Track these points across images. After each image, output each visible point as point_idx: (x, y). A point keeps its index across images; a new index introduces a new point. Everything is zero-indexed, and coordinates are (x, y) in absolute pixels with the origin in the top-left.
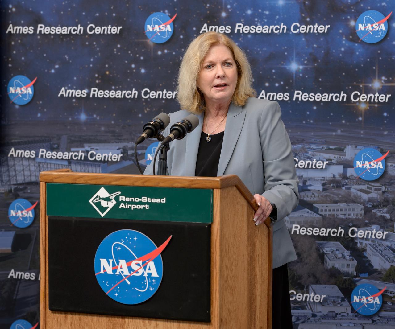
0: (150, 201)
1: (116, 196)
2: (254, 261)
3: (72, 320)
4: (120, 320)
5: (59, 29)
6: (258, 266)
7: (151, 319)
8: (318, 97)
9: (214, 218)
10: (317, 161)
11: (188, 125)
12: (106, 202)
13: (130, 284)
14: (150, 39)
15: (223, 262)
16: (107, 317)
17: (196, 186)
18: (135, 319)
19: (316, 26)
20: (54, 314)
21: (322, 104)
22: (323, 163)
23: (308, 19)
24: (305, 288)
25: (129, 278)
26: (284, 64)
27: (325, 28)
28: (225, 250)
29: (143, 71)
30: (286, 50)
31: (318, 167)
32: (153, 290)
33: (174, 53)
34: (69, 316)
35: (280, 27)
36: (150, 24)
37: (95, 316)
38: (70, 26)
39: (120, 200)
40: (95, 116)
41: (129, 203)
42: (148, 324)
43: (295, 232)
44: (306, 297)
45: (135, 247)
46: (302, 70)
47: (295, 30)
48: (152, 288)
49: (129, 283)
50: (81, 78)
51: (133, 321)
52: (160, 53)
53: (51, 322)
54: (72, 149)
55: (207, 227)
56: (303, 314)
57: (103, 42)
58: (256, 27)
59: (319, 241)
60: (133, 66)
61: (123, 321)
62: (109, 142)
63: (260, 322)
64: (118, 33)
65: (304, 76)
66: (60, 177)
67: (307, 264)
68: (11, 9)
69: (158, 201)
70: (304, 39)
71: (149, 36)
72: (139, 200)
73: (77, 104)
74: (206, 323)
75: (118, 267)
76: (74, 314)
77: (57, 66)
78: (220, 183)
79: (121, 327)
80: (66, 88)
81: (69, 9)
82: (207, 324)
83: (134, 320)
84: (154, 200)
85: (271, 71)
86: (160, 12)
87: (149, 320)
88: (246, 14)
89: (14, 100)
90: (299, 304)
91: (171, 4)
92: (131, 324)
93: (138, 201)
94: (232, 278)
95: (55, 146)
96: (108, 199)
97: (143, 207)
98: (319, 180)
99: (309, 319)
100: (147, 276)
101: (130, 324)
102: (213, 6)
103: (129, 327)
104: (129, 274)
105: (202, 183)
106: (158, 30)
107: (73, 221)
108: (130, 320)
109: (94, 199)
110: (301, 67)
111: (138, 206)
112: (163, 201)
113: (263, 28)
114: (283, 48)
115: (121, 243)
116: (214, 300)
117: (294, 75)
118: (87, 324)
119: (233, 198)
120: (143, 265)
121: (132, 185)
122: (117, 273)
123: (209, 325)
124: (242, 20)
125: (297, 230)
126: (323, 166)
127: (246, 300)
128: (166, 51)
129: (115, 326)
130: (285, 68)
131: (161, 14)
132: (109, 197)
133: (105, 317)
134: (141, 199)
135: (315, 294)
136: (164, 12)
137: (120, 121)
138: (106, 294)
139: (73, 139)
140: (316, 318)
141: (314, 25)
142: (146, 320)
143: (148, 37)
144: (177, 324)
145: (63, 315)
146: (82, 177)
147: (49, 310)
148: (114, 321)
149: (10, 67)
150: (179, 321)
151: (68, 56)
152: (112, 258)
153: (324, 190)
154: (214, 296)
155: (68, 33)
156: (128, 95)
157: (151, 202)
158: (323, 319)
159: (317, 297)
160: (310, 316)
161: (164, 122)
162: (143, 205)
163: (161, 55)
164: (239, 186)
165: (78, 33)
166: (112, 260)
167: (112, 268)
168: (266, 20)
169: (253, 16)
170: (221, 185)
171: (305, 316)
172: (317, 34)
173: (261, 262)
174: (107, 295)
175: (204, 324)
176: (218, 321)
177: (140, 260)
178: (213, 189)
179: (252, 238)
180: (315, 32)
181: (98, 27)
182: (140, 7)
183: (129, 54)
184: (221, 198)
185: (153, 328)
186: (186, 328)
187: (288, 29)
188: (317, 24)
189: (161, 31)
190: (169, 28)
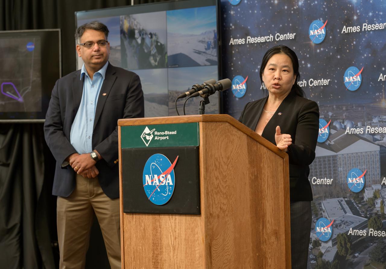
1: (153, 132)
2: (261, 179)
3: (136, 219)
5: (259, 39)
9: (200, 142)
12: (149, 136)
13: (160, 191)
14: (312, 41)
18: (165, 215)
20: (127, 215)
25: (159, 187)
29: (309, 65)
32: (170, 194)
33: (327, 50)
36: (312, 30)
37: (146, 215)
38: (265, 36)
39: (155, 134)
41: (159, 136)
42: (171, 219)
45: (161, 165)
52: (318, 51)
53: (126, 221)
55: (195, 148)
58: (375, 25)
60: (303, 62)
61: (159, 217)
64: (293, 38)
66: (127, 121)
68: (231, 27)
69: (173, 133)
71: (311, 38)
72: (164, 133)
75: (154, 180)
76: (136, 214)
78: (202, 117)
79: (159, 221)
81: (265, 24)
86: (317, 19)
87: (172, 215)
88: (368, 16)
89: (235, 94)
91: (324, 13)
92: (163, 219)
94: (226, 187)
96: (149, 134)
97: (166, 138)
100: (167, 184)
102: (349, 12)
103: (162, 222)
104: (159, 184)
105: (193, 118)
106: (317, 33)
108: (162, 216)
109: (143, 135)
111: (163, 137)
112: (175, 133)
113: (379, 26)
115: (155, 163)
118: (143, 221)
120: (165, 177)
121: (160, 123)
123: (200, 216)
124: (366, 21)
128: (322, 49)
129: (156, 221)
131: (318, 21)
133: (150, 215)
136: (320, 20)
138: (149, 199)
142: (170, 215)
143: (311, 39)
144: (185, 217)
146: (137, 121)
148: (155, 218)
149: (232, 70)
152: (151, 174)
155: (265, 41)
157: (170, 134)
162: (166, 136)
165: (270, 40)
167: (151, 181)
168: (381, 19)
169: (373, 17)
170: (203, 120)
173: (273, 182)
175: (198, 216)
176: (204, 213)
177: (164, 174)
178: (199, 122)
181: (282, 35)
182: (305, 17)
183: (301, 54)
184: (203, 128)
185: (174, 221)
186: (190, 220)
189: (319, 34)
190: (323, 31)
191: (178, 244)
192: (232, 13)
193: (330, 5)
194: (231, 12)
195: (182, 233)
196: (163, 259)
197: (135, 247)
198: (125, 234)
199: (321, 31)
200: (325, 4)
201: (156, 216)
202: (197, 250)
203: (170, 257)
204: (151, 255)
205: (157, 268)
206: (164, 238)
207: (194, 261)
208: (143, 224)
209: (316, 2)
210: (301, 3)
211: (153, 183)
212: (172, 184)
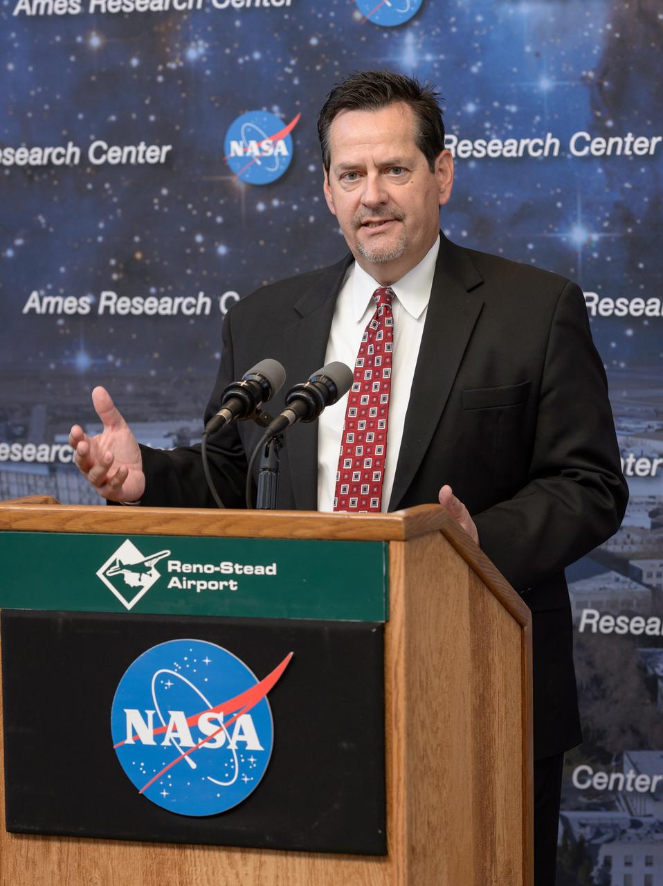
0: (241, 572)
1: (160, 560)
2: (489, 706)
3: (61, 854)
4: (173, 853)
5: (22, 153)
6: (497, 718)
7: (247, 849)
8: (637, 307)
9: (392, 609)
10: (637, 458)
11: (327, 388)
12: (137, 575)
13: (197, 768)
14: (239, 174)
15: (414, 712)
16: (143, 846)
17: (348, 534)
18: (209, 850)
19: (629, 138)
20: (19, 841)
21: (646, 323)
22: (652, 463)
23: (610, 123)
24: (614, 758)
25: (194, 754)
26: (556, 229)
27: (650, 144)
28: (418, 684)
29: (222, 250)
30: (559, 197)
31: (639, 473)
32: (250, 781)
33: (295, 207)
34: (55, 845)
35: (545, 142)
36: (238, 139)
37: (115, 844)
38: (49, 146)
39: (170, 570)
40: (110, 358)
41: (191, 576)
42: (240, 863)
43: (589, 626)
44: (617, 781)
45: (206, 680)
46: (598, 243)
47: (579, 148)
48: (248, 777)
49: (193, 765)
50: (75, 268)
51: (203, 855)
52: (261, 207)
53: (11, 859)
54: (59, 438)
55: (374, 630)
56: (610, 822)
57: (126, 184)
58: (487, 143)
59: (645, 647)
60: (199, 238)
61: (181, 855)
62: (145, 420)
63: (504, 849)
64: (162, 160)
65: (602, 257)
66: (28, 516)
67: (616, 702)
69: (260, 570)
70: (600, 171)
71: (235, 167)
72: (213, 569)
73: (68, 331)
74: (377, 857)
75: (166, 729)
76: (65, 841)
77: (19, 242)
78: (403, 526)
79: (177, 868)
80: (42, 292)
81: (47, 107)
82: (379, 861)
83: (207, 853)
84: (248, 570)
85: (525, 247)
86: (260, 109)
87: (242, 852)
90: (601, 797)
91: (286, 91)
92: (200, 862)
93: (212, 571)
94: (437, 749)
95: (18, 431)
96: (140, 569)
97: (224, 585)
98: (642, 503)
99: (624, 832)
100: (236, 748)
101: (197, 863)
103: (196, 870)
104: (193, 745)
105: (361, 527)
106: (257, 153)
107: (60, 620)
108: (197, 852)
109: (109, 569)
110: (595, 237)
111: (211, 583)
112: (271, 570)
113: (504, 146)
114: (552, 192)
115: (174, 671)
116: (395, 805)
117: (580, 257)
118: (96, 864)
119: (436, 560)
120: (226, 723)
121: (196, 533)
122: (166, 743)
123: (385, 861)
124: (454, 127)
125: (593, 622)
126: (651, 470)
127: (471, 801)
128: (276, 203)
129: (163, 868)
130: (558, 240)
131: (262, 115)
132: (142, 564)
133: (139, 846)
134: (219, 566)
135: (638, 773)
136: (270, 110)
137: (171, 369)
138: (140, 793)
139: (59, 412)
140: (641, 831)
141: (623, 136)
142: (235, 851)
143: (233, 169)
144: (307, 861)
145: (39, 844)
146: (79, 516)
147: (5, 829)
148: (161, 856)
150: (312, 854)
151: (44, 217)
152: (153, 708)
153: (655, 526)
154: (394, 794)
155: (45, 161)
156: (188, 308)
157: (243, 573)
158: (657, 832)
159: (643, 780)
160: (625, 825)
161: (270, 382)
162: (223, 581)
163: (264, 212)
164: (450, 532)
165: (68, 162)
166: (154, 712)
167: (154, 732)
168: (510, 127)
169: (480, 116)
170: (407, 531)
171: (614, 826)
172: (631, 158)
173: (506, 707)
174: (142, 794)
175: (373, 861)
176: (406, 852)
177: (219, 712)
178: (388, 541)
179: (483, 652)
180: (628, 152)
181: (116, 148)
182: (213, 98)
183: (190, 211)
184: (406, 563)
185: (251, 872)
186: (331, 870)
187: (564, 147)
188: (630, 135)
189: (265, 154)
190: (283, 148)
193: (312, 67)
199: (274, 145)
200: (293, 62)
208: (96, 875)
209: (257, 56)
210: (195, 52)
211: (163, 739)
212: (261, 749)
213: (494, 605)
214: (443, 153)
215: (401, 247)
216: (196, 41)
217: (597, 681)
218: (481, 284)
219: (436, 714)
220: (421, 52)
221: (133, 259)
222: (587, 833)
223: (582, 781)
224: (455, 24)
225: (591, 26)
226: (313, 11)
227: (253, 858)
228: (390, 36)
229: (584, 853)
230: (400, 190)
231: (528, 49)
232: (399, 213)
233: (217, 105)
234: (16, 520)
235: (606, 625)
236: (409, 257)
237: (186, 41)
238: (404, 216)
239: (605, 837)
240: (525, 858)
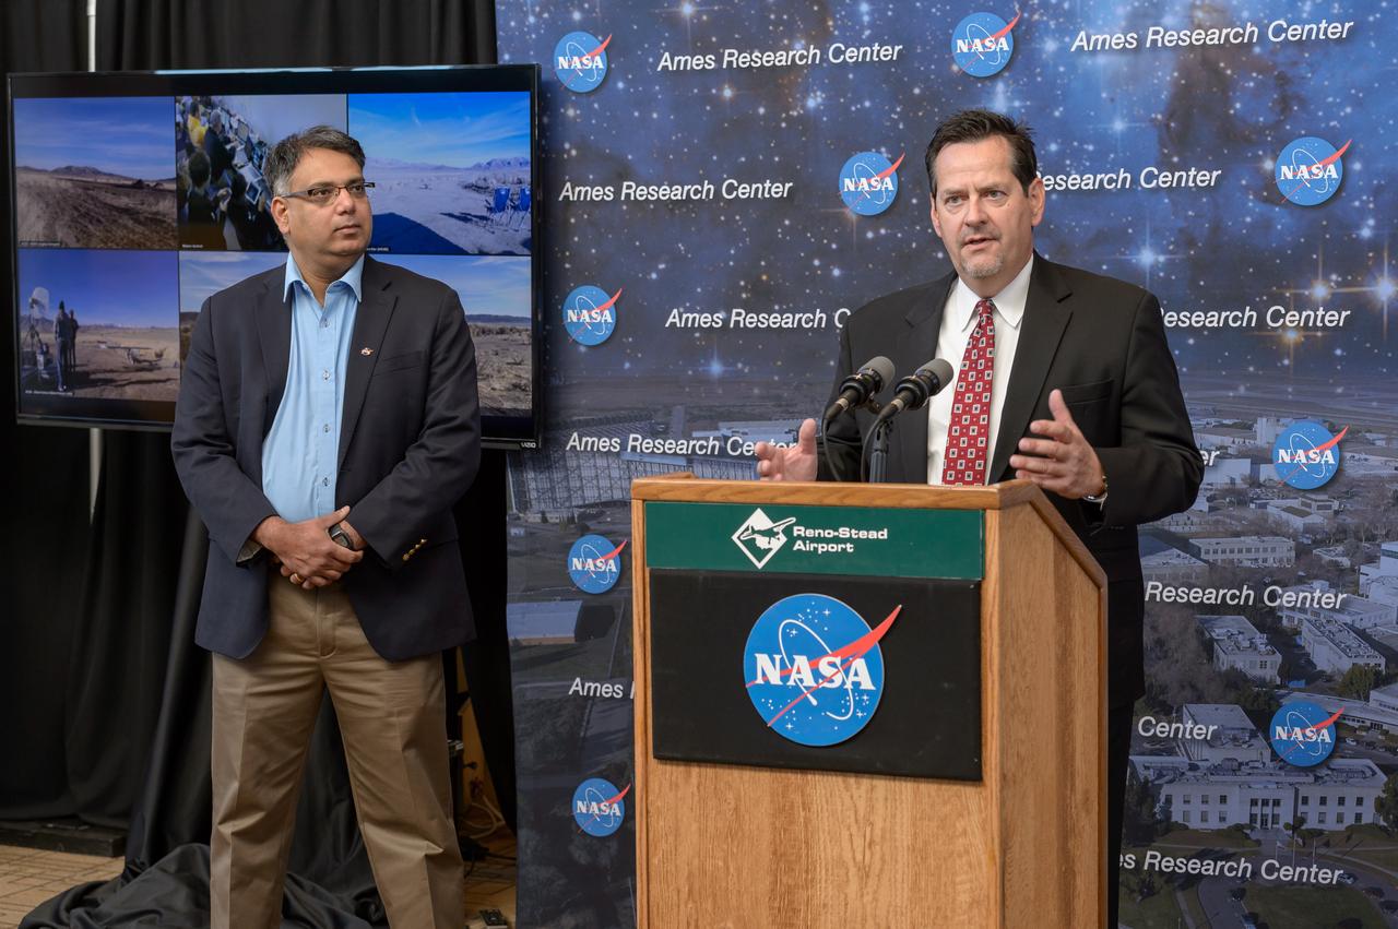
0: (856, 536)
1: (787, 526)
2: (1070, 655)
3: (700, 778)
4: (797, 778)
5: (665, 190)
6: (1077, 666)
7: (861, 775)
8: (1198, 319)
9: (988, 568)
11: (931, 381)
12: (767, 539)
13: (818, 705)
14: (851, 207)
15: (1006, 658)
16: (771, 771)
17: (949, 504)
18: (828, 775)
19: (1193, 172)
20: (665, 766)
21: (1206, 333)
22: (1209, 454)
23: (1175, 159)
24: (1175, 710)
25: (816, 692)
26: (1127, 252)
27: (1211, 177)
28: (1009, 634)
29: (836, 272)
30: (1130, 225)
32: (864, 716)
33: (900, 235)
34: (695, 770)
35: (1118, 176)
36: (851, 177)
37: (747, 770)
38: (688, 184)
39: (795, 535)
40: (740, 365)
41: (813, 540)
42: (855, 786)
44: (1177, 729)
45: (826, 629)
46: (1163, 264)
47: (1148, 181)
48: (862, 713)
49: (814, 702)
50: (710, 289)
51: (823, 779)
52: (870, 235)
53: (658, 783)
54: (695, 434)
55: (972, 586)
56: (1171, 765)
57: (754, 216)
58: (1068, 178)
59: (1203, 614)
60: (816, 263)
61: (803, 780)
62: (770, 419)
63: (1082, 780)
64: (785, 195)
65: (1167, 276)
66: (672, 488)
67: (1177, 661)
68: (568, 152)
69: (873, 535)
70: (1166, 201)
71: (847, 200)
72: (833, 534)
73: (703, 342)
74: (973, 783)
75: (791, 671)
76: (704, 767)
77: (662, 266)
78: (998, 496)
79: (800, 791)
80: (681, 310)
81: (686, 150)
82: (975, 786)
84: (863, 534)
85: (1101, 266)
86: (870, 151)
87: (856, 777)
88: (1046, 151)
89: (575, 334)
90: (1163, 743)
91: (892, 134)
93: (831, 536)
94: (1025, 691)
95: (660, 428)
96: (770, 533)
97: (842, 548)
99: (1183, 774)
100: (852, 687)
101: (818, 786)
103: (816, 793)
104: (815, 685)
105: (961, 497)
106: (867, 188)
107: (701, 577)
108: (817, 777)
109: (742, 533)
110: (1162, 258)
111: (830, 545)
112: (882, 535)
113: (1082, 180)
114: (1124, 220)
115: (798, 621)
116: (989, 737)
117: (1148, 276)
118: (730, 786)
119: (1026, 528)
120: (843, 666)
121: (818, 503)
122: (791, 683)
123: (980, 786)
125: (1158, 592)
127: (1054, 737)
128: (883, 231)
129: (788, 791)
130: (1129, 261)
131: (872, 156)
132: (771, 529)
133: (767, 771)
134: (838, 531)
135: (1196, 723)
136: (878, 152)
137: (791, 375)
138: (769, 726)
139: (696, 412)
140: (1198, 773)
141: (1187, 170)
142: (850, 776)
143: (846, 203)
144: (913, 785)
145: (682, 769)
146: (717, 489)
147: (653, 757)
148: (786, 781)
149: (567, 270)
150: (917, 779)
151: (683, 245)
152: (780, 653)
153: (1209, 510)
154: (989, 728)
155: (684, 197)
156: (807, 323)
157: (859, 537)
158: (1212, 774)
159: (1200, 729)
160: (1185, 768)
161: (882, 376)
162: (841, 544)
163: (873, 239)
164: (1037, 503)
165: (704, 197)
166: (781, 656)
167: (781, 673)
168: (1088, 164)
169: (1061, 154)
170: (1001, 501)
171: (1175, 769)
172: (1194, 189)
173: (1084, 657)
175: (970, 786)
176: (998, 778)
177: (837, 657)
178: (985, 510)
179: (1065, 608)
180: (1191, 184)
181: (745, 185)
182: (829, 141)
183: (809, 239)
184: (1000, 529)
185: (864, 795)
186: (933, 793)
187: (1135, 181)
188: (1193, 169)
189: (873, 189)
190: (889, 184)
191: (883, 860)
192: (571, 112)
193: (916, 114)
194: (566, 110)
195: (898, 828)
196: (815, 902)
197: (696, 862)
198: (653, 820)
199: (882, 183)
200: (898, 109)
201: (790, 775)
202: (961, 883)
203: (845, 899)
204: (764, 885)
205: (792, 925)
206: (821, 842)
207: (949, 914)
208: (730, 796)
209: (867, 104)
210: (813, 102)
211: (788, 680)
212: (873, 688)
213: (1075, 568)
214: (1035, 182)
215: (999, 264)
216: (815, 92)
217: (1160, 643)
218: (1069, 296)
219: (1025, 661)
220: (1010, 100)
221: (759, 279)
222: (1151, 775)
223: (1146, 730)
224: (1040, 74)
225: (1160, 74)
226: (916, 65)
227: (866, 782)
228: (983, 85)
229: (1148, 792)
230: (996, 211)
231: (1104, 95)
232: (996, 233)
233: (832, 147)
234: (663, 492)
235: (1168, 594)
236: (1005, 274)
237: (806, 93)
238: (1001, 235)
239: (1167, 778)
240: (1100, 789)
